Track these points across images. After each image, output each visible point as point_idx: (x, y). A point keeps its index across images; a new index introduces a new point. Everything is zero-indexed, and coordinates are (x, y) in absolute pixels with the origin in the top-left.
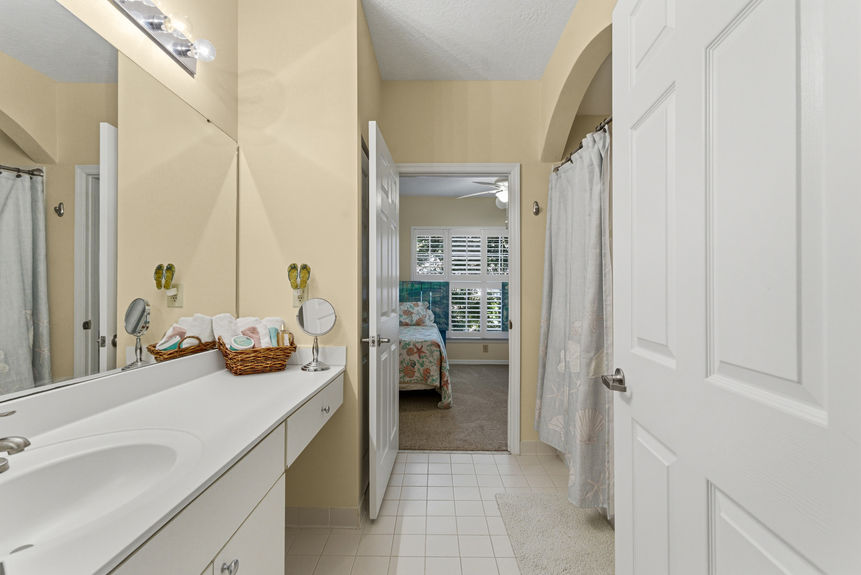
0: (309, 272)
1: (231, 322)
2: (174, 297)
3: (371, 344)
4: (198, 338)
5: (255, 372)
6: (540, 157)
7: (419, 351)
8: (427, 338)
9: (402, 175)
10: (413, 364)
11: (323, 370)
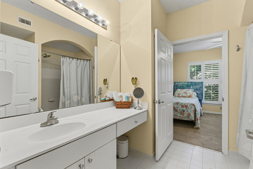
0: (137, 80)
1: (116, 94)
2: (107, 87)
3: (156, 103)
4: (109, 98)
5: (121, 108)
6: (240, 26)
7: (186, 106)
8: (190, 102)
9: (174, 45)
10: (184, 111)
11: (140, 109)
